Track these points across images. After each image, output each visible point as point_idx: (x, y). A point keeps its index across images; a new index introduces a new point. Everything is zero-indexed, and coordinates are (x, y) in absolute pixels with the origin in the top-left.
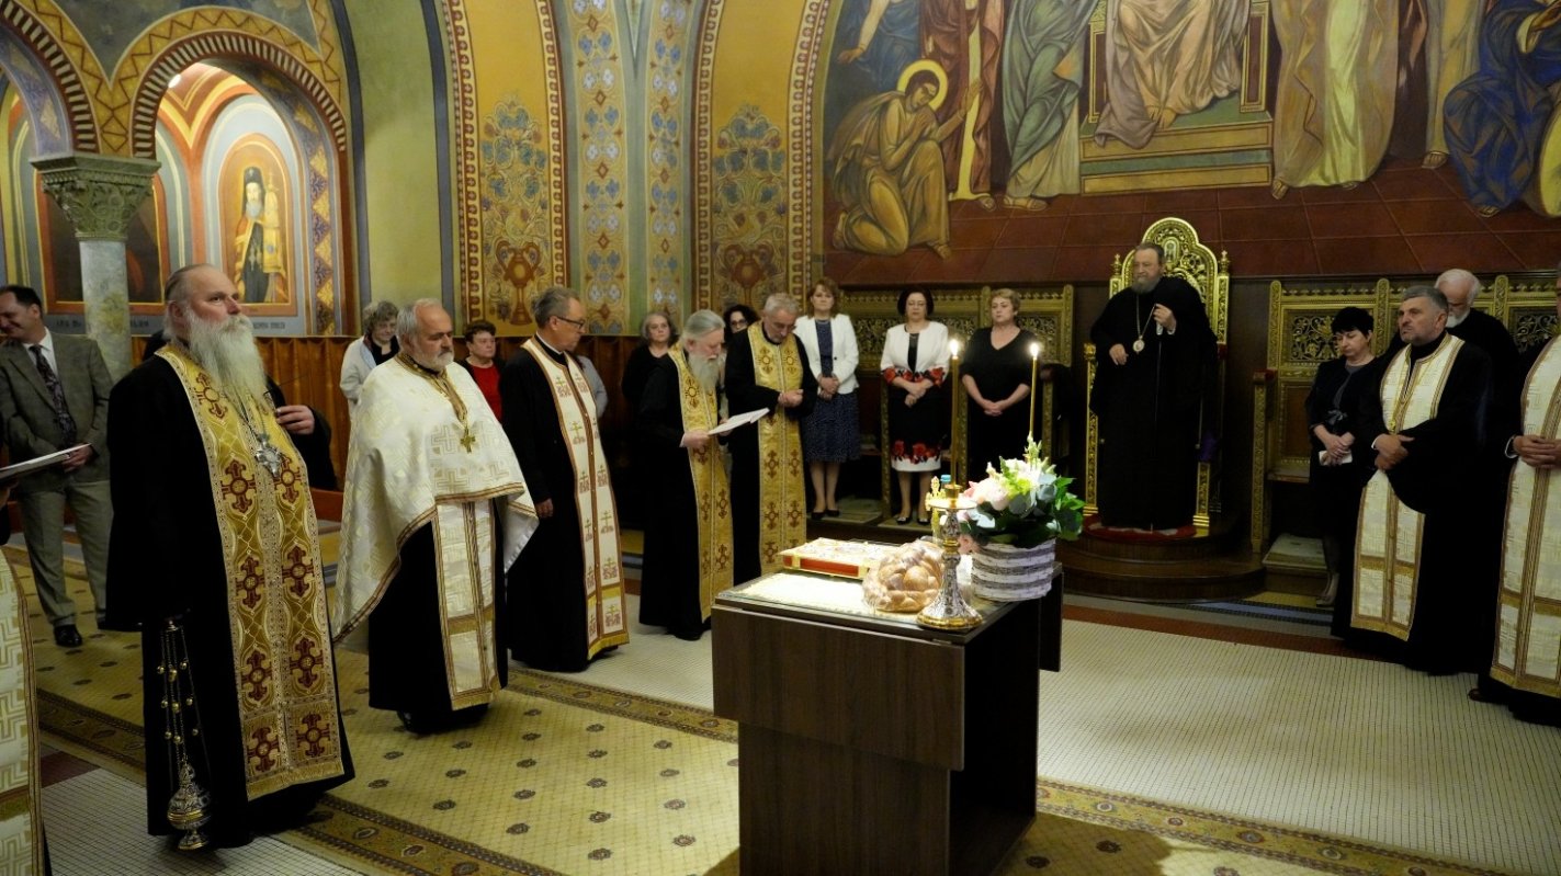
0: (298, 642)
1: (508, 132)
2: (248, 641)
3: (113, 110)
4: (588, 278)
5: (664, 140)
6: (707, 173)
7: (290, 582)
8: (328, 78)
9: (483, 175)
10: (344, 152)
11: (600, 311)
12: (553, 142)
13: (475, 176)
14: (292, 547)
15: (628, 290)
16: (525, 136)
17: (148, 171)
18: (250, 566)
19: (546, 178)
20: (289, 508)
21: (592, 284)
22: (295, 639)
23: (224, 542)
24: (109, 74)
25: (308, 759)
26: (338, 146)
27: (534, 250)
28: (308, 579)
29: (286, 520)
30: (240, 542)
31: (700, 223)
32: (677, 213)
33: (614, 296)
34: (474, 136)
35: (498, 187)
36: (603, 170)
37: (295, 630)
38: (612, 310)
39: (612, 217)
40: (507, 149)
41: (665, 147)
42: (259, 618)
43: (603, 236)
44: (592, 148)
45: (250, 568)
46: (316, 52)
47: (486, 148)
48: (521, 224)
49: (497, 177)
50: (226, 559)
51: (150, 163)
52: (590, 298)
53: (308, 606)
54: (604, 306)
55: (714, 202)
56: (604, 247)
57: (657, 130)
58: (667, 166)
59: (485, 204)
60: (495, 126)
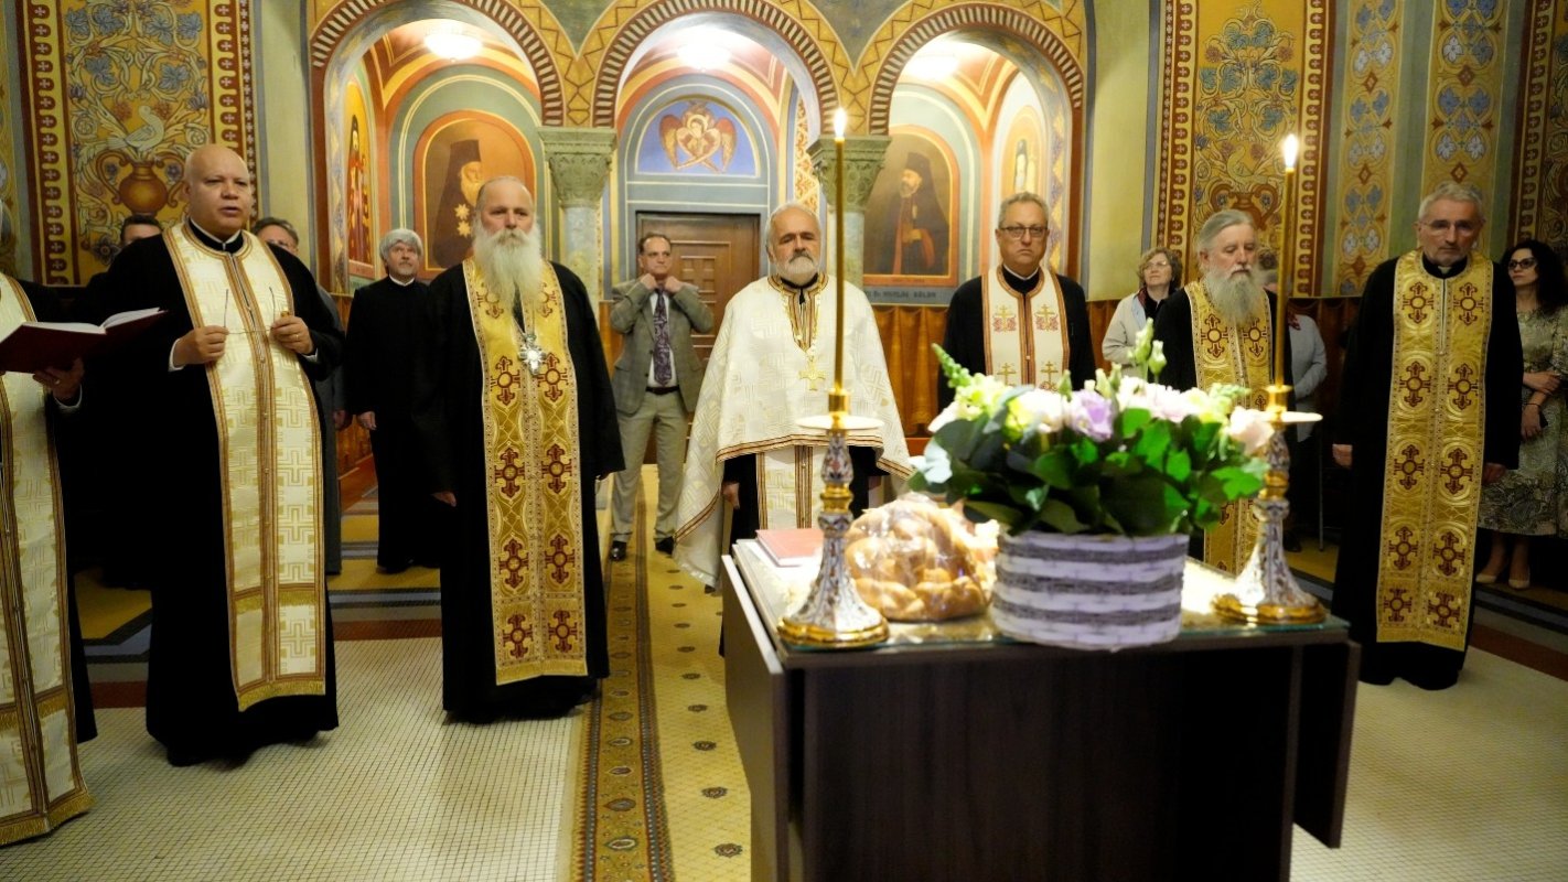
0: (553, 537)
1: (1241, 53)
2: (506, 529)
3: (854, 94)
4: (1344, 224)
5: (1470, 27)
6: (1545, 62)
7: (548, 478)
8: (1067, 33)
9: (1200, 108)
10: (1079, 108)
11: (1354, 266)
12: (1309, 56)
13: (1189, 111)
14: (551, 445)
15: (1388, 234)
16: (1267, 54)
17: (879, 146)
18: (509, 456)
19: (1296, 103)
20: (551, 406)
21: (1350, 231)
22: (551, 534)
23: (486, 431)
24: (854, 62)
25: (558, 652)
26: (1073, 102)
27: (1268, 193)
28: (565, 477)
29: (547, 416)
30: (501, 433)
31: (1528, 135)
32: (1488, 126)
33: (1371, 246)
34: (1190, 65)
35: (1221, 122)
36: (1371, 80)
37: (551, 526)
38: (1367, 263)
39: (1376, 142)
40: (1238, 74)
41: (1470, 36)
42: (517, 508)
43: (1365, 168)
44: (1362, 55)
45: (510, 458)
46: (1055, 8)
47: (1208, 76)
48: (1251, 163)
49: (1219, 109)
50: (487, 447)
51: (884, 138)
52: (1344, 250)
53: (564, 505)
54: (1359, 259)
55: (1551, 103)
56: (1364, 182)
57: (1456, 14)
58: (1474, 61)
59: (1199, 142)
60: (1222, 48)
